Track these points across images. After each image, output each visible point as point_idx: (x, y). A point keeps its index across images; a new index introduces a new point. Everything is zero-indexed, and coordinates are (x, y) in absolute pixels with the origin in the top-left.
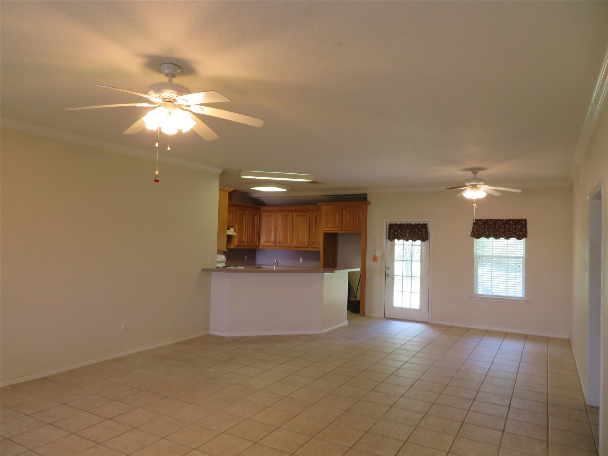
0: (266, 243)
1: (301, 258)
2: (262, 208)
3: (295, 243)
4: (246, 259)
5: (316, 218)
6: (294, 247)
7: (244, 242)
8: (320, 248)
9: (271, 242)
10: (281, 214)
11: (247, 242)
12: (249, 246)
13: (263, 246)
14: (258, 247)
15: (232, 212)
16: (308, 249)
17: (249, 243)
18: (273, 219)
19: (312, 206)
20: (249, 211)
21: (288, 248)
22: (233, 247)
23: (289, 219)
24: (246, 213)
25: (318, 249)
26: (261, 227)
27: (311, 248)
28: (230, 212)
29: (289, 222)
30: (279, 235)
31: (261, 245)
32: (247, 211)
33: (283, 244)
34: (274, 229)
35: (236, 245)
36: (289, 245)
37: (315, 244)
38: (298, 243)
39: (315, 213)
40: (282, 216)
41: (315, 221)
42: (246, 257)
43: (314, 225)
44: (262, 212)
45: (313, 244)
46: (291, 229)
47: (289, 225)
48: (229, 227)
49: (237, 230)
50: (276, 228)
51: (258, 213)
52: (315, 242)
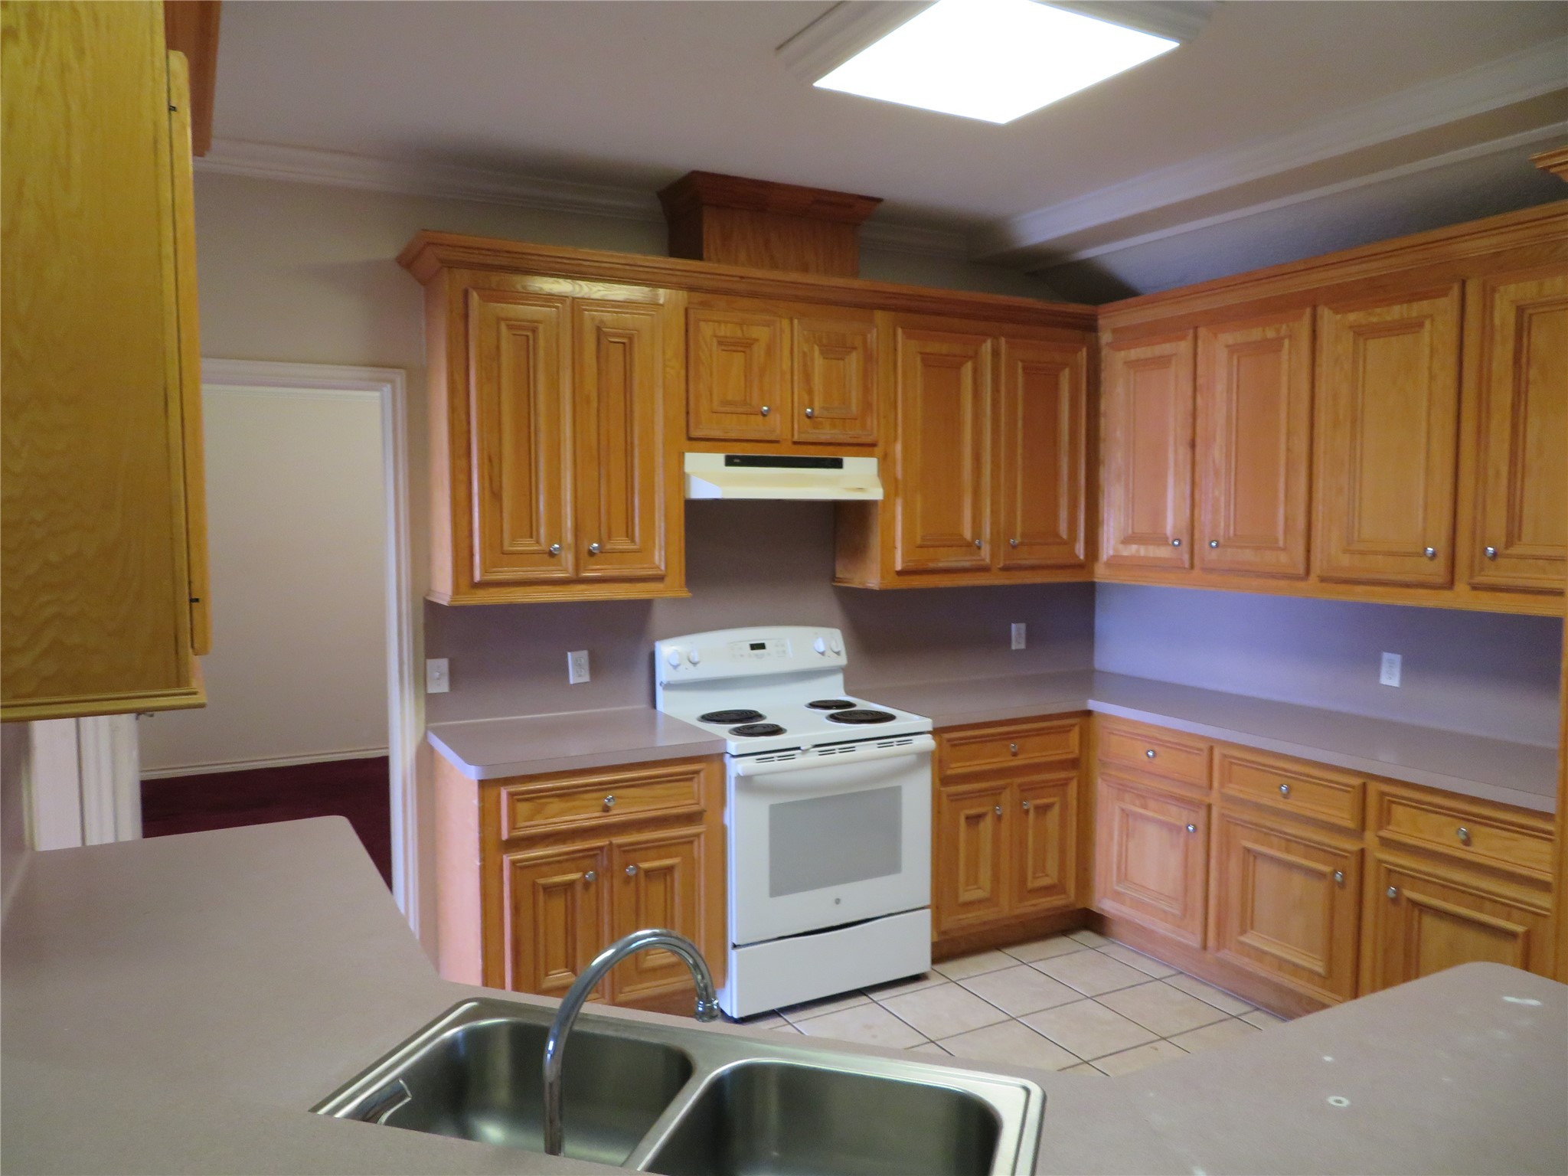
0: (1132, 550)
1: (1385, 658)
2: (1112, 320)
3: (1331, 550)
4: (1018, 642)
6: (1323, 579)
7: (972, 547)
8: (1559, 593)
9: (1162, 540)
10: (1228, 338)
11: (994, 542)
12: (1006, 569)
13: (1116, 563)
14: (1092, 573)
15: (855, 348)
16: (1446, 594)
17: (1014, 547)
18: (1177, 379)
19: (1479, 230)
20: (1007, 342)
21: (1283, 583)
22: (883, 577)
23: (1285, 366)
24: (975, 356)
25: (1540, 598)
26: (1102, 445)
27: (1475, 588)
28: (835, 349)
29: (1284, 391)
30: (1216, 492)
31: (1108, 560)
32: (984, 341)
33: (1248, 556)
34: (1184, 452)
35: (899, 567)
36: (1283, 558)
37: (1509, 551)
38: (1362, 553)
39: (1512, 287)
40: (1232, 349)
41: (1517, 360)
42: (1018, 631)
43: (1502, 397)
44: (1108, 344)
45: (1495, 555)
46: (1301, 445)
47: (1283, 415)
48: (831, 449)
49: (905, 470)
50: (1193, 445)
51: (1083, 354)
52: (1509, 543)
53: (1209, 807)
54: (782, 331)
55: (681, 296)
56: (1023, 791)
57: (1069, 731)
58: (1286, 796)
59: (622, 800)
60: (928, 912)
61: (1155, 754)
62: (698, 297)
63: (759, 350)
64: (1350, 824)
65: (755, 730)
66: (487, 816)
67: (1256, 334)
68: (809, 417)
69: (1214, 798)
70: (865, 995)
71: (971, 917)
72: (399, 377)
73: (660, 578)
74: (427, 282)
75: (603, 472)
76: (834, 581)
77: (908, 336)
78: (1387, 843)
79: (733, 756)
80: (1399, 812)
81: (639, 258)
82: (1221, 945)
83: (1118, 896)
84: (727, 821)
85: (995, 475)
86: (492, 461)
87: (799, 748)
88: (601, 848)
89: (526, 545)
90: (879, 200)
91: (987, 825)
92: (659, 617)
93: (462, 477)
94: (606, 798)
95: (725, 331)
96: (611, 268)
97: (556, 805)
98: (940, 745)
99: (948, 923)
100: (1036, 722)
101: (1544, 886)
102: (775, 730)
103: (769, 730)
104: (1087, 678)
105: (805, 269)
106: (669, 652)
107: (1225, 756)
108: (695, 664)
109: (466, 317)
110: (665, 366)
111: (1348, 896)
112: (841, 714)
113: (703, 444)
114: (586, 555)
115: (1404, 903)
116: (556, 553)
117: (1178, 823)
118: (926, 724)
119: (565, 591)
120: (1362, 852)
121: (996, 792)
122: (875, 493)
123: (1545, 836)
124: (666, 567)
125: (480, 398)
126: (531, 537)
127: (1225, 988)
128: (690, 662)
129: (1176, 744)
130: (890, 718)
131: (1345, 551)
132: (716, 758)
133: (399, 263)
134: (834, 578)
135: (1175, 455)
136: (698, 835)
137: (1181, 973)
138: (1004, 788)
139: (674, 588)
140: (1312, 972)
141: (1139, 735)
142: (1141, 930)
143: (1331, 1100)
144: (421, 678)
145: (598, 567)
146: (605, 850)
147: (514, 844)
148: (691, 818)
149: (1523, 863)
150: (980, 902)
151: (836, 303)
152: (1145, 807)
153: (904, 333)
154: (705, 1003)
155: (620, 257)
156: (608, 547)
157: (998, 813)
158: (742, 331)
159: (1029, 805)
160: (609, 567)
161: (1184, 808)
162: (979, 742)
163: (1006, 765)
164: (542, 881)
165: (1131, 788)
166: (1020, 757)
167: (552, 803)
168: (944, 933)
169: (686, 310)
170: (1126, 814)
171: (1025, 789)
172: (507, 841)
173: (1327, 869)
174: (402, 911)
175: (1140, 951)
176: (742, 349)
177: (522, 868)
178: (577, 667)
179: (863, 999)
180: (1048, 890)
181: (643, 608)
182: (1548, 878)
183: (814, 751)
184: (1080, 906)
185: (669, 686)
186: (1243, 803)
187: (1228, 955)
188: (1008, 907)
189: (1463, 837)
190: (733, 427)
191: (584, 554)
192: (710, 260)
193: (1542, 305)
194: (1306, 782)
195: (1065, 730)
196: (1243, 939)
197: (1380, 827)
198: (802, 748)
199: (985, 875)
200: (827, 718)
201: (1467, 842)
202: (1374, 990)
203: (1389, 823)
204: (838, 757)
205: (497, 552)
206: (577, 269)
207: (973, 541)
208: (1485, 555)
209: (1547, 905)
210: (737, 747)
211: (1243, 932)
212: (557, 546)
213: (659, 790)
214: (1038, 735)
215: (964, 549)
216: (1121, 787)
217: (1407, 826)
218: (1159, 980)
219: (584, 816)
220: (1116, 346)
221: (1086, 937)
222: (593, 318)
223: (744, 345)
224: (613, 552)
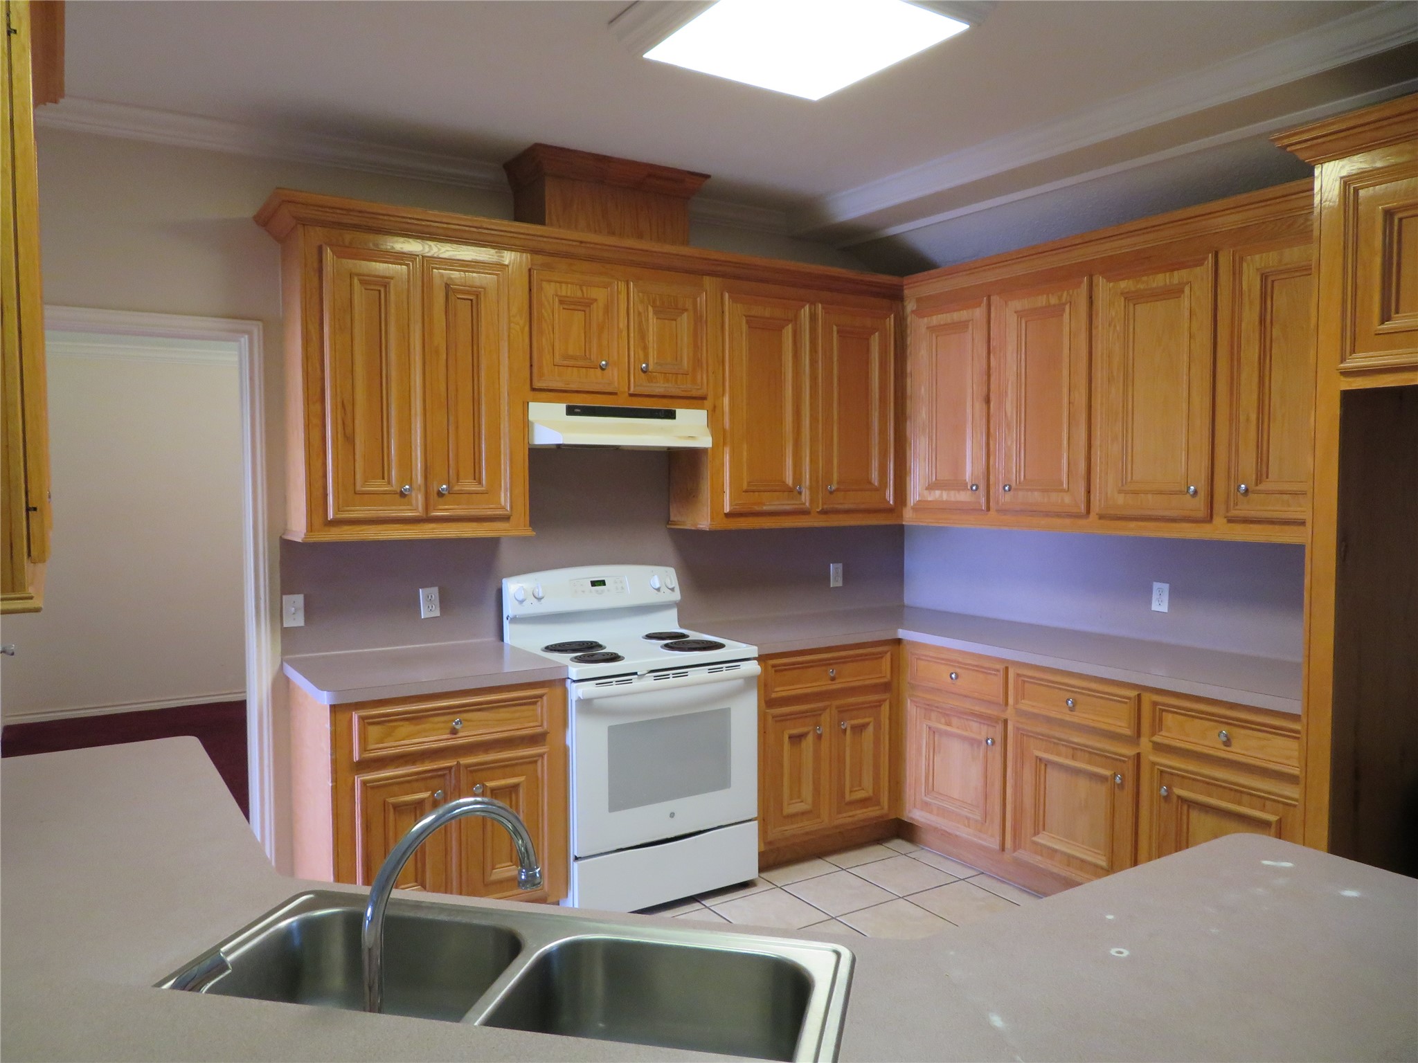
0: (936, 495)
1: (1156, 586)
2: (916, 289)
3: (1108, 491)
4: (836, 580)
5: (1265, 295)
6: (1101, 517)
7: (793, 492)
9: (962, 486)
10: (1016, 305)
11: (813, 489)
12: (824, 512)
13: (922, 507)
14: (901, 516)
15: (686, 310)
16: (1207, 527)
17: (831, 493)
18: (973, 342)
19: (1228, 207)
20: (823, 308)
21: (1068, 521)
22: (712, 519)
23: (1066, 330)
24: (795, 319)
25: (1286, 528)
26: (908, 401)
27: (1231, 520)
28: (668, 310)
29: (1066, 351)
30: (1008, 442)
31: (914, 505)
32: (803, 306)
33: (1036, 497)
34: (979, 406)
35: (727, 509)
36: (1067, 499)
37: (1258, 488)
38: (1135, 493)
39: (1257, 257)
40: (1020, 314)
41: (1262, 320)
42: (835, 570)
43: (1251, 353)
44: (913, 312)
45: (1247, 490)
46: (1081, 397)
47: (1065, 372)
48: (665, 401)
49: (732, 420)
50: (988, 401)
51: (891, 321)
52: (1259, 480)
53: (1006, 722)
54: (619, 293)
55: (525, 258)
56: (840, 712)
57: (882, 657)
58: (1072, 709)
59: (469, 723)
60: (756, 823)
61: (957, 677)
62: (540, 259)
63: (597, 311)
64: (1128, 732)
65: (595, 658)
66: (339, 740)
67: (1041, 301)
68: (644, 371)
69: (1009, 713)
70: (699, 902)
71: (792, 829)
72: (256, 329)
73: (506, 518)
74: (283, 239)
75: (451, 419)
76: (668, 523)
77: (733, 299)
78: (1159, 748)
79: (574, 681)
80: (1169, 719)
81: (485, 222)
82: (1016, 847)
83: (926, 806)
84: (569, 742)
85: (813, 427)
86: (345, 409)
87: (636, 674)
88: (450, 768)
89: (378, 486)
90: (707, 177)
91: (808, 744)
92: (506, 555)
93: (316, 421)
94: (454, 721)
95: (566, 291)
96: (459, 230)
97: (406, 728)
98: (765, 669)
99: (774, 833)
100: (853, 649)
101: (1292, 779)
102: (614, 658)
103: (608, 657)
104: (898, 612)
105: (640, 236)
106: (514, 588)
107: (1018, 675)
108: (539, 599)
109: (320, 271)
110: (510, 322)
111: (1126, 797)
112: (675, 643)
113: (544, 395)
114: (436, 495)
115: (1175, 799)
116: (406, 493)
117: (978, 737)
118: (753, 651)
119: (414, 530)
120: (1139, 755)
121: (816, 714)
122: (704, 440)
123: (1293, 735)
124: (511, 507)
125: (334, 349)
126: (383, 478)
127: (1020, 885)
128: (536, 598)
129: (976, 666)
130: (719, 646)
131: (1120, 492)
132: (559, 683)
133: (257, 222)
134: (668, 521)
135: (972, 409)
136: (541, 755)
137: (983, 873)
138: (824, 709)
139: (520, 527)
140: (1096, 866)
141: (943, 659)
142: (945, 835)
143: (1113, 951)
144: (277, 613)
145: (446, 507)
146: (453, 770)
147: (365, 765)
148: (535, 739)
149: (1274, 759)
150: (803, 813)
151: (669, 269)
152: (949, 724)
153: (730, 297)
154: (527, 871)
155: (466, 220)
156: (456, 488)
157: (819, 732)
158: (582, 291)
159: (846, 725)
160: (456, 507)
161: (984, 724)
162: (799, 668)
163: (824, 688)
164: (392, 800)
165: (937, 707)
166: (837, 681)
167: (402, 726)
168: (770, 843)
169: (530, 270)
170: (933, 731)
171: (842, 710)
172: (358, 762)
173: (1108, 773)
174: (259, 838)
175: (947, 855)
176: (583, 308)
177: (372, 788)
178: (428, 604)
179: (697, 906)
180: (864, 802)
181: (490, 546)
182: (1296, 772)
183: (650, 676)
184: (893, 816)
185: (515, 620)
186: (1035, 716)
187: (1024, 855)
188: (829, 819)
189: (1225, 739)
190: (574, 379)
191: (434, 496)
192: (552, 225)
193: (1281, 272)
194: (1089, 695)
195: (879, 656)
196: (1036, 839)
197: (1153, 734)
198: (638, 673)
199: (807, 791)
200: (662, 647)
201: (1227, 743)
202: (1150, 859)
203: (1161, 730)
204: (672, 681)
205: (350, 492)
206: (426, 230)
207: (795, 487)
208: (1238, 491)
209: (1296, 796)
210: (578, 672)
211: (1036, 833)
212: (407, 487)
213: (503, 714)
214: (852, 661)
215: (786, 493)
216: (927, 707)
217: (1176, 731)
218: (963, 879)
219: (432, 737)
220: (919, 313)
221: (897, 844)
222: (442, 275)
223: (584, 305)
224: (460, 493)
